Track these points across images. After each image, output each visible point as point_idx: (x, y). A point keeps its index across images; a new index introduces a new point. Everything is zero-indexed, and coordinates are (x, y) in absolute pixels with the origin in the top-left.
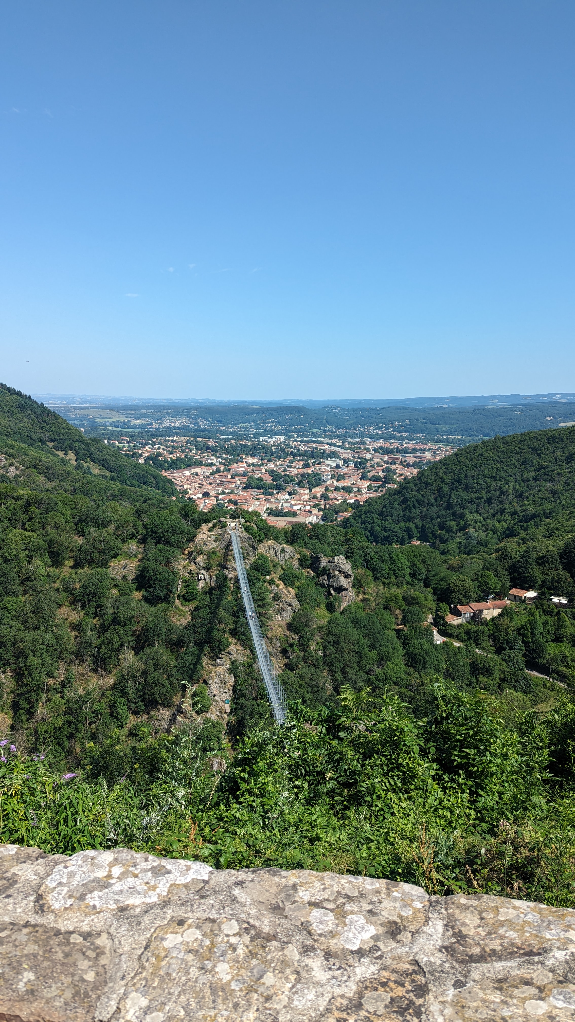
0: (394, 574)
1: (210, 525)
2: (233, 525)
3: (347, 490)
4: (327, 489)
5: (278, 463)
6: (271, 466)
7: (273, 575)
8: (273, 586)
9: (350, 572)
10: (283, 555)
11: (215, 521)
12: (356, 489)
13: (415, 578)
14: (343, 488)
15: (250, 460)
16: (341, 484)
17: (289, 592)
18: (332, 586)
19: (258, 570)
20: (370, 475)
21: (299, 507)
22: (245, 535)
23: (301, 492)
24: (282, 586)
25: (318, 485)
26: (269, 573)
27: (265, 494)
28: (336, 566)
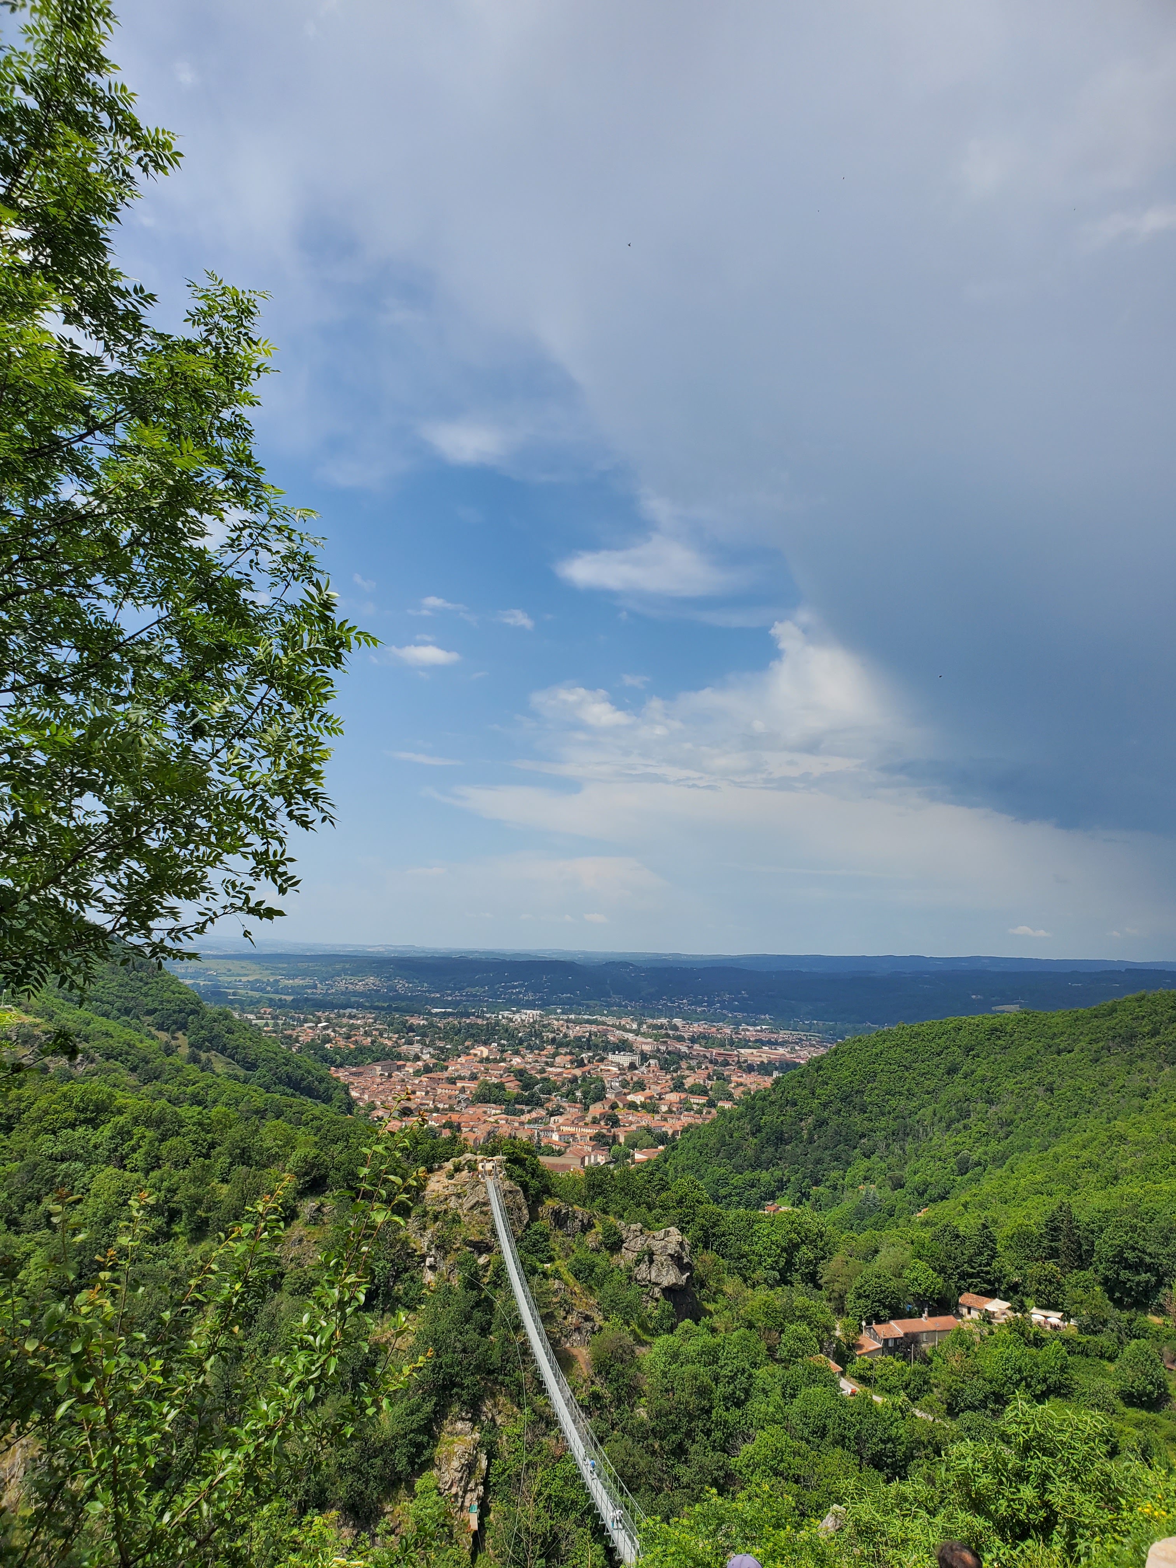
1: (449, 1166)
2: (489, 1166)
3: (651, 1108)
4: (614, 1107)
5: (530, 1057)
6: (516, 1061)
7: (558, 1262)
10: (570, 1224)
11: (456, 1160)
12: (664, 1108)
14: (644, 1106)
15: (483, 1051)
16: (638, 1098)
18: (657, 1284)
19: (530, 1252)
20: (688, 1082)
21: (567, 1138)
22: (508, 1184)
23: (572, 1109)
24: (573, 1282)
25: (599, 1097)
26: (549, 1258)
27: (507, 1112)
28: (665, 1247)
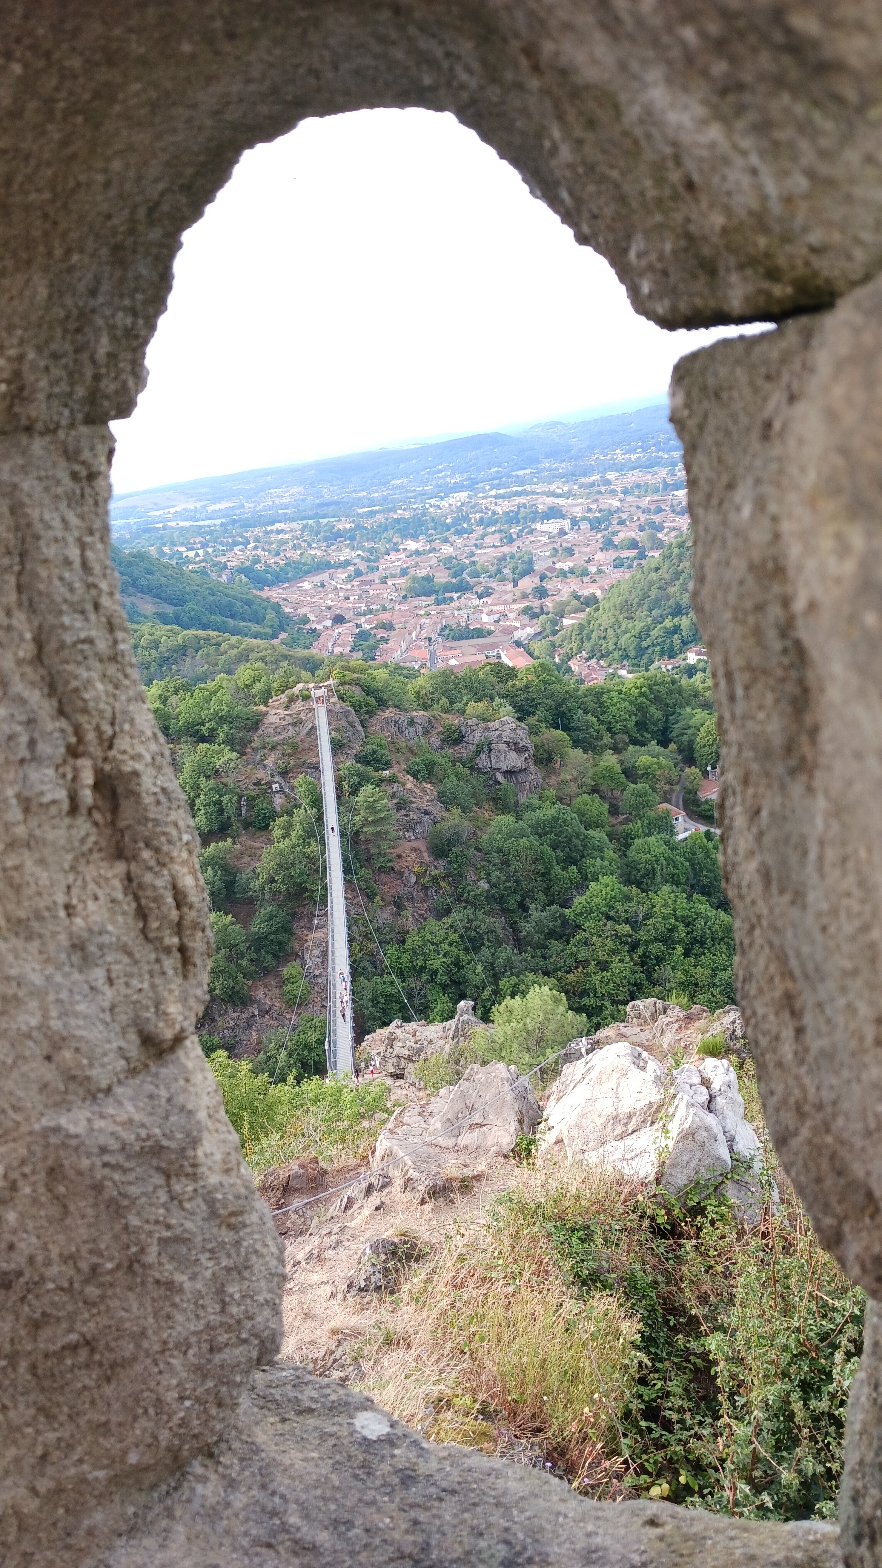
0: (609, 730)
2: (319, 693)
3: (579, 572)
4: (542, 578)
5: (459, 542)
6: (448, 550)
7: (395, 767)
8: (396, 786)
9: (526, 742)
10: (412, 729)
11: (291, 691)
12: (593, 570)
13: (647, 730)
15: (412, 545)
16: (567, 565)
17: (424, 790)
18: (498, 769)
19: (367, 763)
20: (617, 539)
21: (496, 617)
22: (339, 706)
23: (501, 588)
24: (410, 782)
25: (528, 571)
26: (387, 765)
27: (438, 602)
28: (500, 736)
